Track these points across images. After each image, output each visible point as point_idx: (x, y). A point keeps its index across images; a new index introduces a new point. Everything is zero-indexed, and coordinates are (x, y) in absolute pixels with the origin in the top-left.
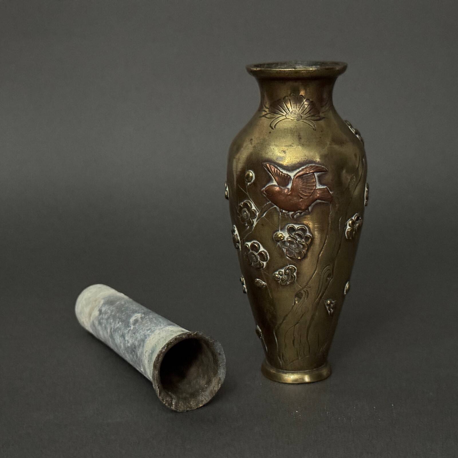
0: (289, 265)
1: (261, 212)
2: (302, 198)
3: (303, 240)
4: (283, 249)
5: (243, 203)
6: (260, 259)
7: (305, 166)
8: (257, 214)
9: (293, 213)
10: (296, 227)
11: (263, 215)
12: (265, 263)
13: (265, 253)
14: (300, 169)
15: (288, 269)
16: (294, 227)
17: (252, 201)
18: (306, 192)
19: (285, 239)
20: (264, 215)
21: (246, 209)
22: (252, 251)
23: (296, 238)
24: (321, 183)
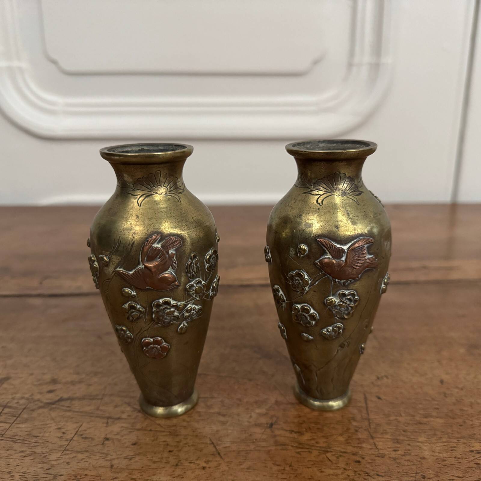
0: (337, 323)
1: (313, 281)
2: (356, 269)
3: (352, 303)
4: (333, 311)
5: (294, 272)
6: (309, 319)
7: (357, 240)
8: (310, 282)
9: (345, 281)
10: (347, 292)
11: (315, 283)
12: (314, 322)
13: (316, 315)
14: (353, 242)
15: (336, 327)
16: (345, 292)
17: (304, 270)
18: (359, 263)
19: (337, 304)
20: (317, 283)
21: (298, 278)
22: (302, 312)
23: (346, 301)
24: (370, 254)
